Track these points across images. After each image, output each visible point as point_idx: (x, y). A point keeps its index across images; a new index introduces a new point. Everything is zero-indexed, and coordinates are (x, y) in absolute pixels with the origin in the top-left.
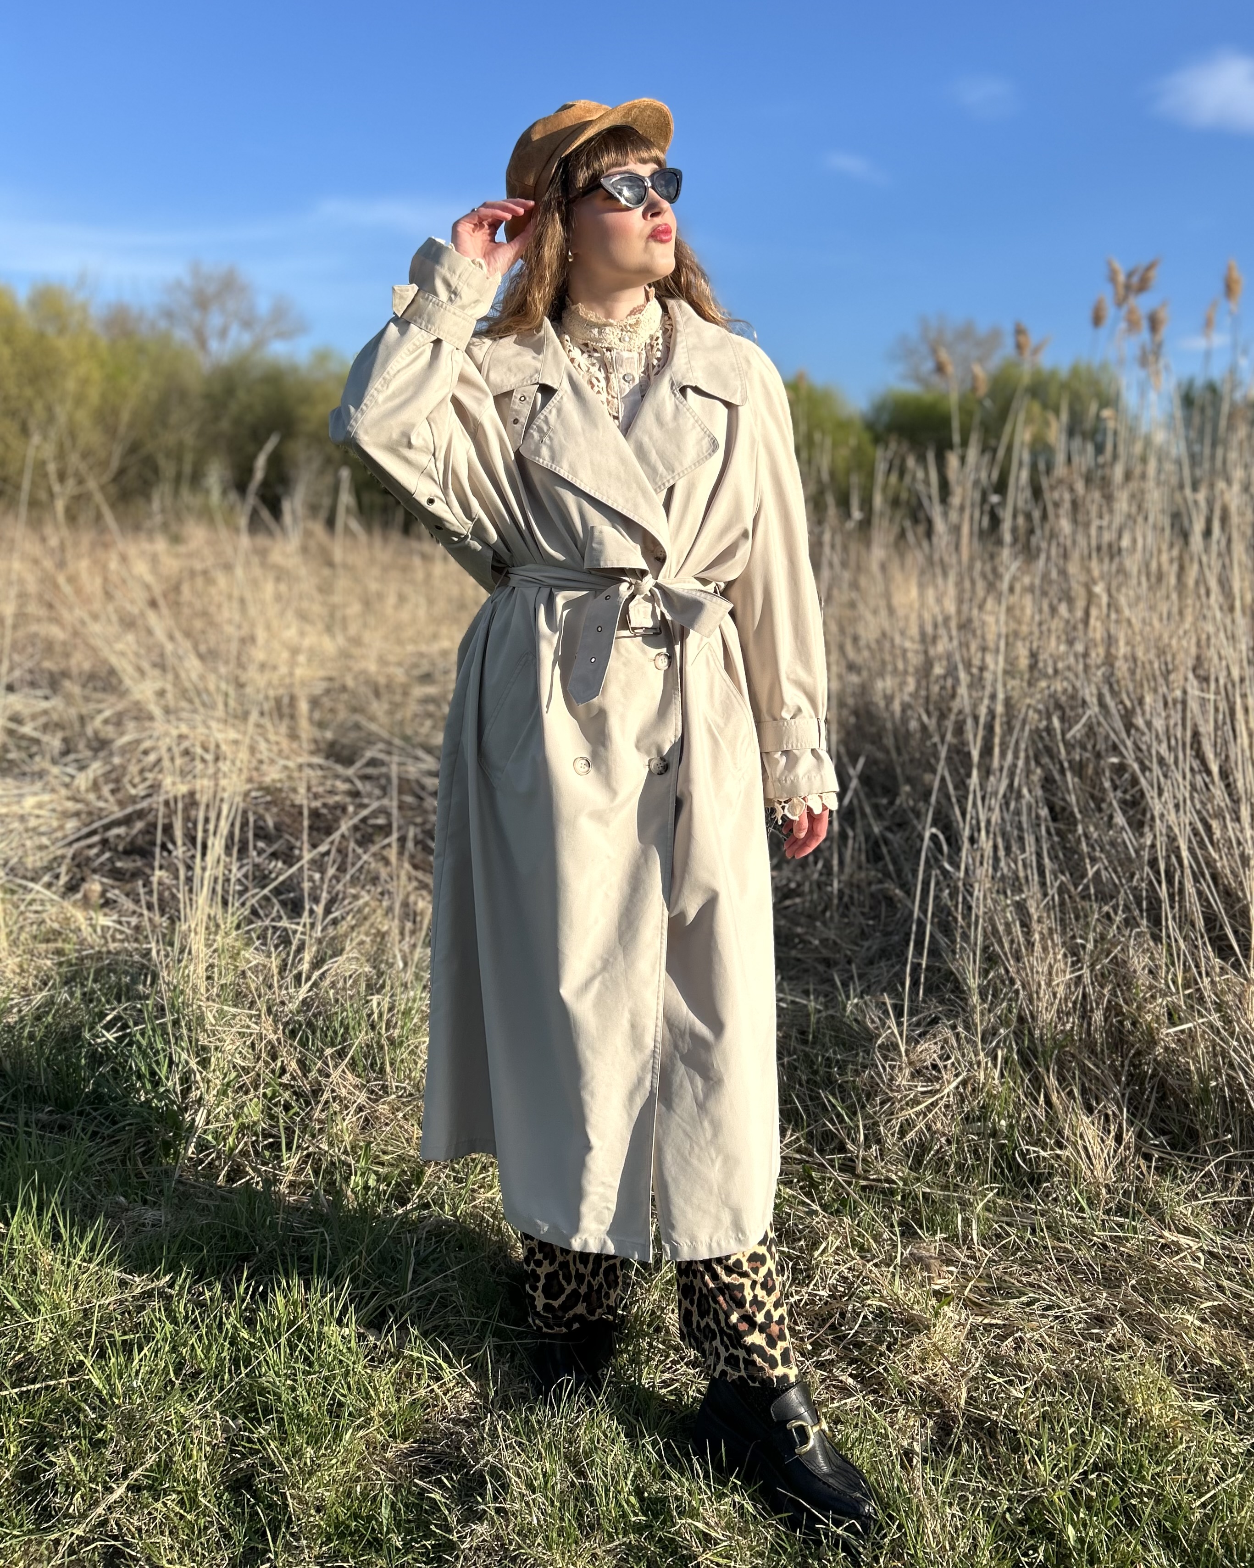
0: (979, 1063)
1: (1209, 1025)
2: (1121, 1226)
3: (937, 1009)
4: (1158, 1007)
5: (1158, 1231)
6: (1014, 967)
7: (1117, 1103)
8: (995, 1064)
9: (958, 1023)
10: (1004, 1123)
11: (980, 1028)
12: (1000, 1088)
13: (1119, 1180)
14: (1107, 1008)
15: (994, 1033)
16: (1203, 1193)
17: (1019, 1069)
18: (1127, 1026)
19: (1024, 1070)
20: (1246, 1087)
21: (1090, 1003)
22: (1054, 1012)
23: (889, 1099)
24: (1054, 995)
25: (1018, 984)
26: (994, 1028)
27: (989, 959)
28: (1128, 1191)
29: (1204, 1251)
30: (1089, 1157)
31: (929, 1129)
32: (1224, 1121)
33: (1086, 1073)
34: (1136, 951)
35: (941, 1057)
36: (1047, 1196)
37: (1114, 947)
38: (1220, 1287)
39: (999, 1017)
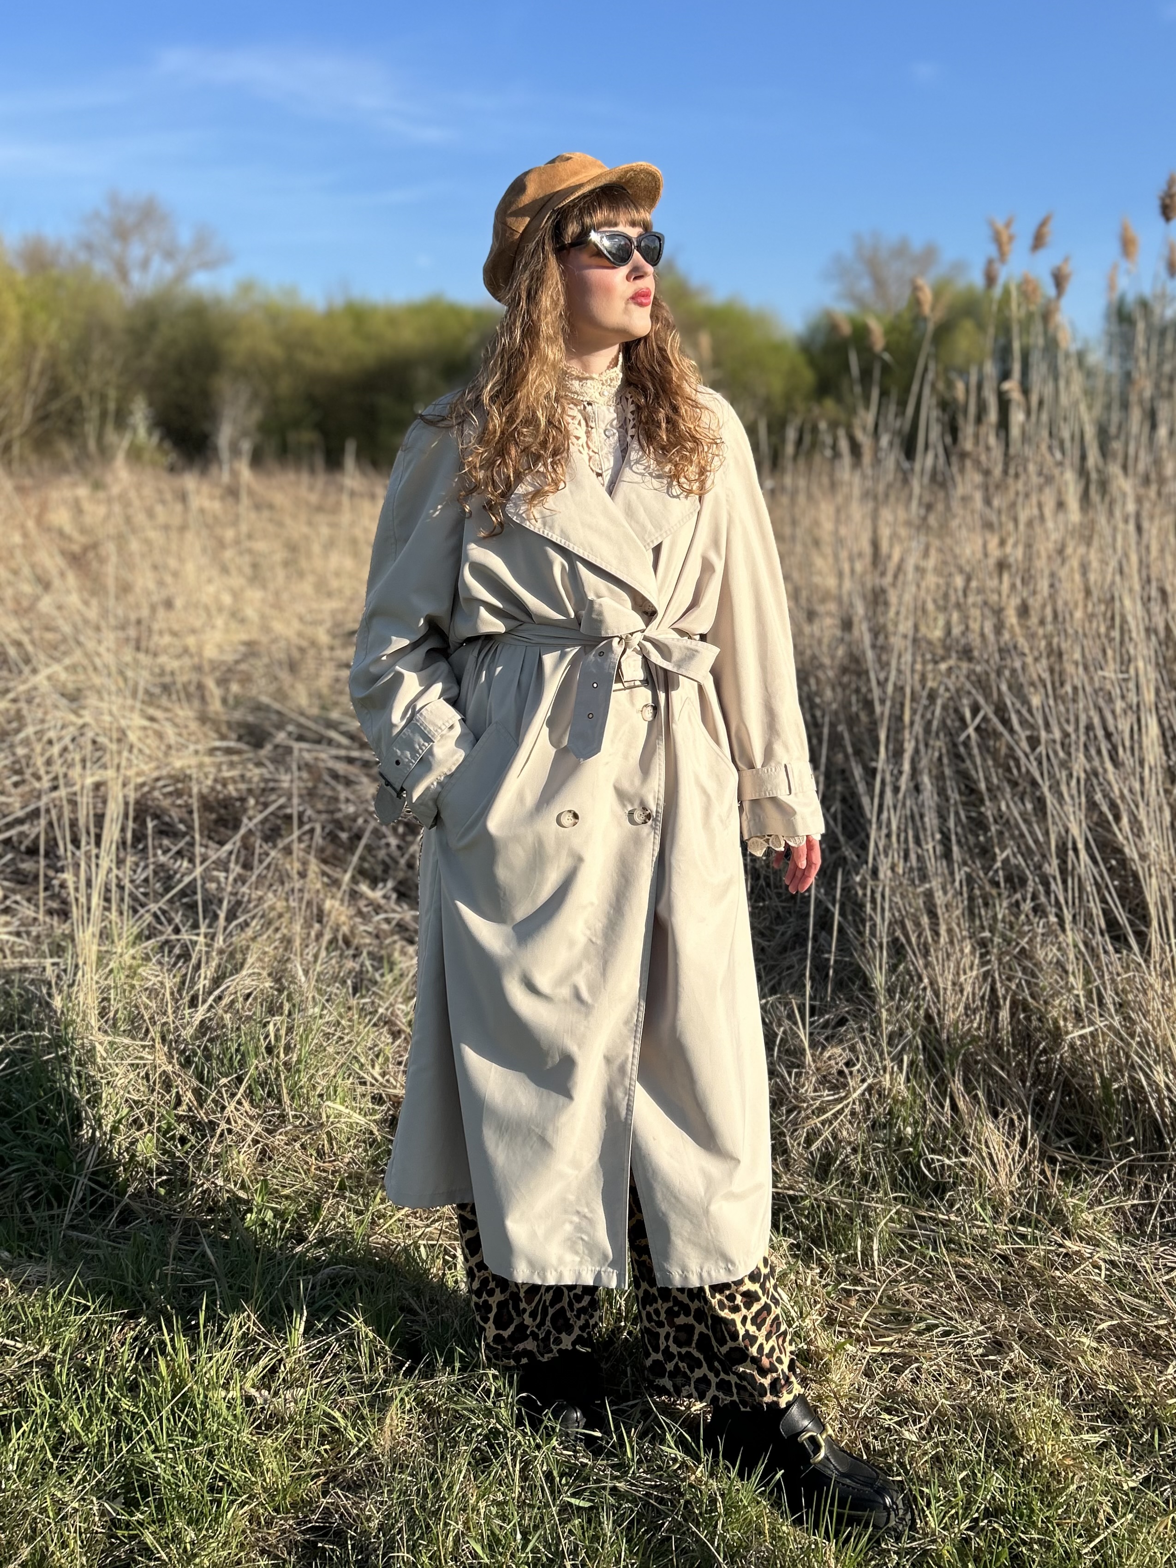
0: (885, 1069)
1: (1111, 1027)
2: (1023, 1237)
3: (845, 1008)
4: (1065, 1002)
5: (1060, 1241)
6: (921, 962)
7: (1022, 1106)
8: (901, 1069)
9: (866, 1025)
10: (909, 1130)
11: (887, 1029)
12: (906, 1094)
13: (1024, 1186)
14: (1014, 1004)
15: (901, 1035)
16: (1107, 1198)
17: (925, 1072)
18: (1035, 1023)
19: (930, 1073)
20: (1147, 1089)
21: (997, 998)
22: (961, 1009)
23: (795, 1108)
24: (962, 991)
25: (926, 980)
26: (901, 1028)
27: (898, 953)
28: (1032, 1199)
29: (1105, 1261)
30: (994, 1165)
31: (835, 1138)
32: (1127, 1122)
33: (993, 1075)
34: (1043, 942)
35: (847, 1064)
36: (952, 1206)
37: (1022, 937)
38: (1119, 1301)
39: (908, 1016)
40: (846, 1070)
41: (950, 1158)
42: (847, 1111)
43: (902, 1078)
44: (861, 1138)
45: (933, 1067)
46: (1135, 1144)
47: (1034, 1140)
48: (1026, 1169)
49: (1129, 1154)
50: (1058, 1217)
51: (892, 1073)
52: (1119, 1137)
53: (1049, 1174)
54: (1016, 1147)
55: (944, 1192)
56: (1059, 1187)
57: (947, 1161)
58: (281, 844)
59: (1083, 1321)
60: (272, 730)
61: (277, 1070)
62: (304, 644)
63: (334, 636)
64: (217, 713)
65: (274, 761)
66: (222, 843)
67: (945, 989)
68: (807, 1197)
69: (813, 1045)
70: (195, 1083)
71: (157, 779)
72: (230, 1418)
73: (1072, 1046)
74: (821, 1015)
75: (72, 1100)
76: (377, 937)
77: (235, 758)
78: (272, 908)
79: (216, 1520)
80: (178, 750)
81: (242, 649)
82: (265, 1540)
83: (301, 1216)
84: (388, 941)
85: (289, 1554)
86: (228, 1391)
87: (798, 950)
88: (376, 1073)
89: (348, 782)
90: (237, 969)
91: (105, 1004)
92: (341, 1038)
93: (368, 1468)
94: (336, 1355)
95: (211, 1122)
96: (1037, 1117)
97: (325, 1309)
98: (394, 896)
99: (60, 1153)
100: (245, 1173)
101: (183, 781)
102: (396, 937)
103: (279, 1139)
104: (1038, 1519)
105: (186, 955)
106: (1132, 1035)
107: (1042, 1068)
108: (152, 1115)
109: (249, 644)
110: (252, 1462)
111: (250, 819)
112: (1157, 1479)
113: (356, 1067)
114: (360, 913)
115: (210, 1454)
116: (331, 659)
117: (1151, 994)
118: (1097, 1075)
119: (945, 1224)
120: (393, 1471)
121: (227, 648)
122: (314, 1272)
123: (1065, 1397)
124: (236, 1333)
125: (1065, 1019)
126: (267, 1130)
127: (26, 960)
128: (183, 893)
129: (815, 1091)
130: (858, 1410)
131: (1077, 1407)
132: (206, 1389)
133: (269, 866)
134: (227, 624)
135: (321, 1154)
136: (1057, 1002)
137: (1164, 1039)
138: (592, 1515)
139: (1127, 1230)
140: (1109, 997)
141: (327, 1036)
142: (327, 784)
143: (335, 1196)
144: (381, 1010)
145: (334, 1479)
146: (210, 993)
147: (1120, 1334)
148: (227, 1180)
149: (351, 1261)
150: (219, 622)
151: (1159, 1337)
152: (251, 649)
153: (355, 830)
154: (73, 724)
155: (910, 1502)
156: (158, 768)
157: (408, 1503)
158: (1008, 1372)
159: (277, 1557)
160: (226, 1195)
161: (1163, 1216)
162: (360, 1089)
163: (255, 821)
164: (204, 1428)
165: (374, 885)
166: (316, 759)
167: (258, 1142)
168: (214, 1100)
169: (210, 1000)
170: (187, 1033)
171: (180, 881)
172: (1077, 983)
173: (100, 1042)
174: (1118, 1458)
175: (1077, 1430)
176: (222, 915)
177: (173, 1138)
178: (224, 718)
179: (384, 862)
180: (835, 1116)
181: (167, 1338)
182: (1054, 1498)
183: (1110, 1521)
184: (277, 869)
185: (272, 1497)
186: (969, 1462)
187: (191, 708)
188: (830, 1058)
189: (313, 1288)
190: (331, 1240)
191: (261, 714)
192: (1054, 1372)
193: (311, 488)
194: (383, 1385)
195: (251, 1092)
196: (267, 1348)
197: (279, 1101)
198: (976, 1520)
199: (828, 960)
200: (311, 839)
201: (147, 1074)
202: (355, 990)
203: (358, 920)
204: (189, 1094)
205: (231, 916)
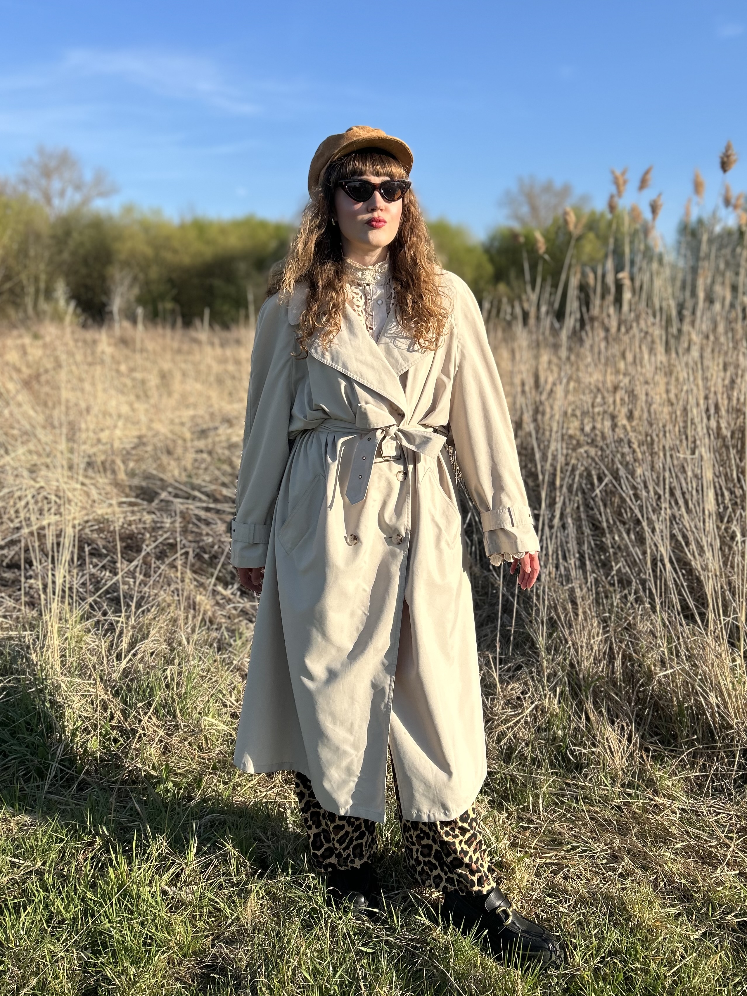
0: (545, 696)
1: (683, 670)
2: (629, 795)
3: (520, 660)
4: (655, 655)
5: (652, 797)
6: (567, 632)
7: (629, 717)
8: (555, 695)
9: (533, 670)
10: (560, 732)
11: (547, 672)
12: (558, 710)
13: (630, 765)
14: (624, 656)
15: (555, 675)
16: (680, 772)
17: (570, 698)
18: (636, 668)
19: (573, 698)
20: (705, 707)
21: (613, 653)
22: (591, 660)
23: (491, 719)
24: (592, 649)
25: (570, 643)
26: (555, 672)
27: (552, 626)
28: (635, 772)
29: (679, 809)
30: (612, 753)
31: (515, 737)
32: (692, 727)
33: (611, 699)
34: (642, 619)
35: (522, 693)
36: (586, 777)
37: (630, 616)
38: (687, 832)
39: (558, 664)
40: (522, 697)
41: (585, 749)
42: (522, 721)
43: (556, 701)
44: (531, 737)
45: (575, 695)
46: (697, 740)
47: (636, 738)
48: (631, 755)
49: (693, 745)
50: (650, 783)
51: (550, 698)
52: (688, 736)
53: (645, 757)
54: (625, 742)
55: (581, 769)
56: (651, 766)
57: (583, 751)
58: (167, 561)
59: (666, 843)
60: (159, 491)
61: (172, 697)
62: (175, 437)
63: (193, 433)
64: (123, 480)
65: (160, 510)
66: (130, 561)
67: (582, 647)
68: (498, 772)
69: (501, 682)
70: (122, 706)
71: (87, 522)
72: (154, 903)
73: (659, 682)
74: (506, 663)
75: (46, 716)
76: (229, 618)
77: (136, 508)
78: (164, 600)
79: (148, 962)
80: (99, 504)
81: (136, 440)
82: (178, 973)
83: (190, 785)
84: (236, 621)
85: (193, 981)
86: (152, 887)
87: (490, 625)
88: (233, 699)
89: (208, 524)
90: (144, 638)
91: (63, 659)
92: (211, 679)
93: (238, 931)
94: (216, 866)
95: (132, 730)
96: (638, 724)
97: (208, 840)
98: (239, 593)
99: (41, 749)
100: (155, 760)
101: (103, 523)
102: (241, 618)
103: (175, 740)
104: (641, 956)
105: (112, 628)
106: (696, 675)
107: (641, 695)
108: (96, 726)
109: (140, 437)
110: (169, 928)
111: (147, 546)
112: (711, 934)
113: (221, 696)
114: (217, 603)
115: (142, 924)
116: (192, 447)
117: (707, 649)
118: (674, 699)
119: (583, 788)
120: (254, 932)
121: (125, 440)
122: (200, 818)
123: (656, 887)
124: (155, 854)
125: (655, 666)
126: (167, 734)
127: (11, 633)
128: (107, 592)
129: (503, 709)
130: (532, 896)
131: (663, 892)
132: (138, 886)
133: (161, 574)
134: (125, 425)
135: (201, 749)
136: (650, 656)
137: (716, 676)
138: (374, 957)
139: (692, 791)
140: (683, 651)
141: (202, 677)
142: (194, 524)
143: (210, 773)
144: (235, 662)
145: (218, 937)
146: (129, 652)
147: (688, 851)
148: (144, 763)
149: (222, 812)
150: (120, 424)
151: (712, 852)
152: (141, 442)
153: (213, 553)
154: (33, 487)
155: (563, 947)
156: (87, 514)
157: (264, 951)
158: (621, 873)
159: (185, 983)
160: (143, 773)
161: (713, 782)
162: (224, 710)
163: (150, 547)
164: (137, 908)
165: (226, 586)
166: (187, 509)
167: (162, 741)
168: (135, 717)
169: (130, 656)
170: (115, 676)
171: (105, 584)
172: (663, 643)
173: (63, 681)
174: (687, 922)
175: (663, 906)
176: (133, 605)
177: (109, 739)
178: (127, 483)
179: (231, 572)
180: (515, 724)
181: (113, 856)
182: (650, 945)
183: (683, 957)
184: (165, 577)
185: (181, 949)
186: (599, 925)
187: (106, 477)
188: (511, 689)
189: (200, 828)
190: (209, 799)
191: (152, 481)
192: (649, 873)
193: (173, 339)
194: (245, 884)
195: (157, 711)
196: (173, 863)
197: (175, 716)
198: (603, 958)
199: (510, 631)
200: (187, 558)
201: (92, 701)
202: (219, 649)
203: (217, 608)
204: (119, 713)
205: (138, 606)
